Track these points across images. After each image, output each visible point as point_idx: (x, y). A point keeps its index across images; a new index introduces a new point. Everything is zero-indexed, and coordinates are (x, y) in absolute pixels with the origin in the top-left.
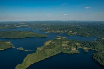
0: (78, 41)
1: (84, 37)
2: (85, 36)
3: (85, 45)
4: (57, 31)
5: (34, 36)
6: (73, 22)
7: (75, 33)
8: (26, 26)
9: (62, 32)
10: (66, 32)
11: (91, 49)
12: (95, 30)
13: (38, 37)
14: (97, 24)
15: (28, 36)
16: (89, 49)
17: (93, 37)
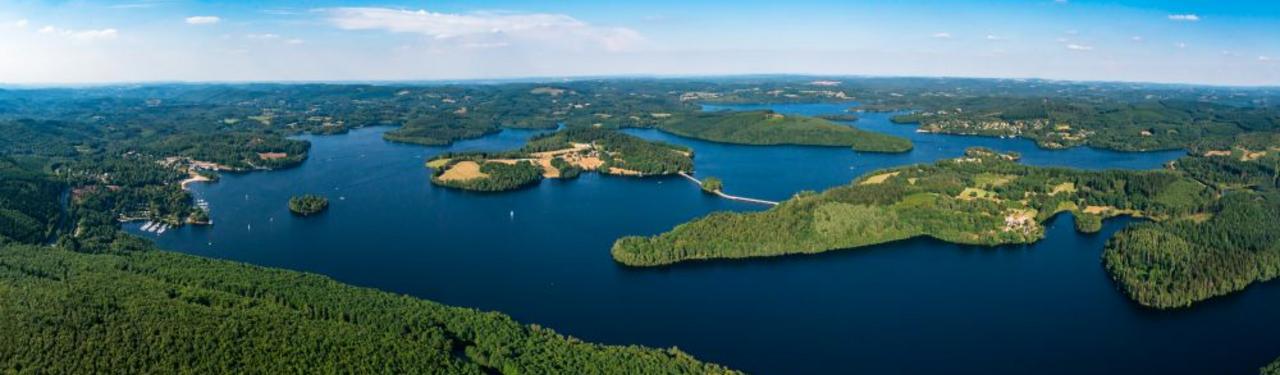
0: (1068, 174)
1: (1126, 152)
2: (1129, 147)
3: (1099, 193)
4: (987, 127)
5: (829, 141)
6: (1105, 85)
7: (1082, 134)
8: (830, 93)
9: (1016, 129)
10: (1037, 132)
11: (1127, 211)
12: (1185, 119)
13: (850, 147)
14: (1209, 97)
15: (799, 140)
16: (1116, 212)
17: (1171, 150)
